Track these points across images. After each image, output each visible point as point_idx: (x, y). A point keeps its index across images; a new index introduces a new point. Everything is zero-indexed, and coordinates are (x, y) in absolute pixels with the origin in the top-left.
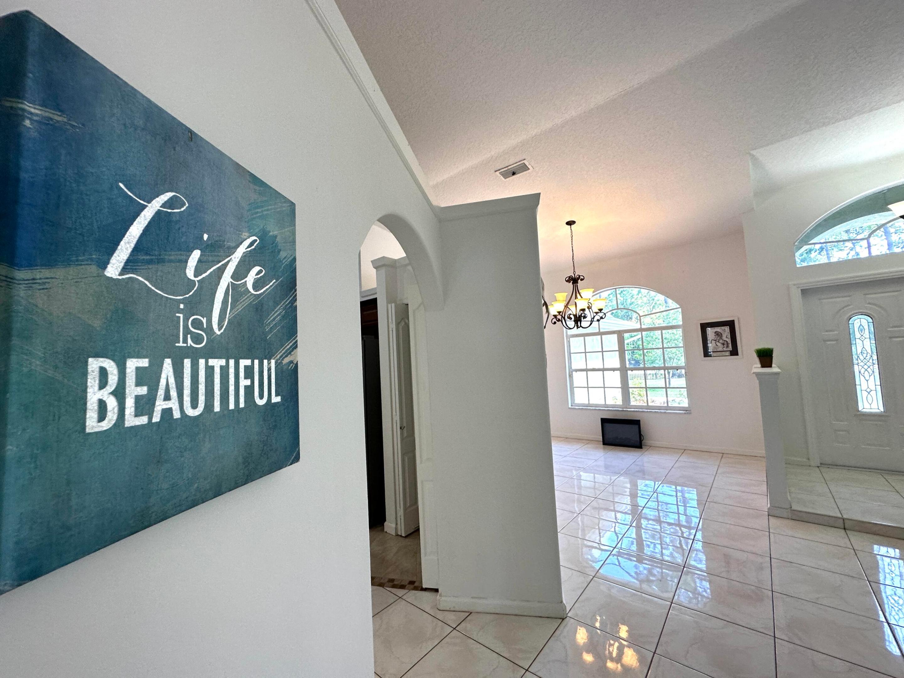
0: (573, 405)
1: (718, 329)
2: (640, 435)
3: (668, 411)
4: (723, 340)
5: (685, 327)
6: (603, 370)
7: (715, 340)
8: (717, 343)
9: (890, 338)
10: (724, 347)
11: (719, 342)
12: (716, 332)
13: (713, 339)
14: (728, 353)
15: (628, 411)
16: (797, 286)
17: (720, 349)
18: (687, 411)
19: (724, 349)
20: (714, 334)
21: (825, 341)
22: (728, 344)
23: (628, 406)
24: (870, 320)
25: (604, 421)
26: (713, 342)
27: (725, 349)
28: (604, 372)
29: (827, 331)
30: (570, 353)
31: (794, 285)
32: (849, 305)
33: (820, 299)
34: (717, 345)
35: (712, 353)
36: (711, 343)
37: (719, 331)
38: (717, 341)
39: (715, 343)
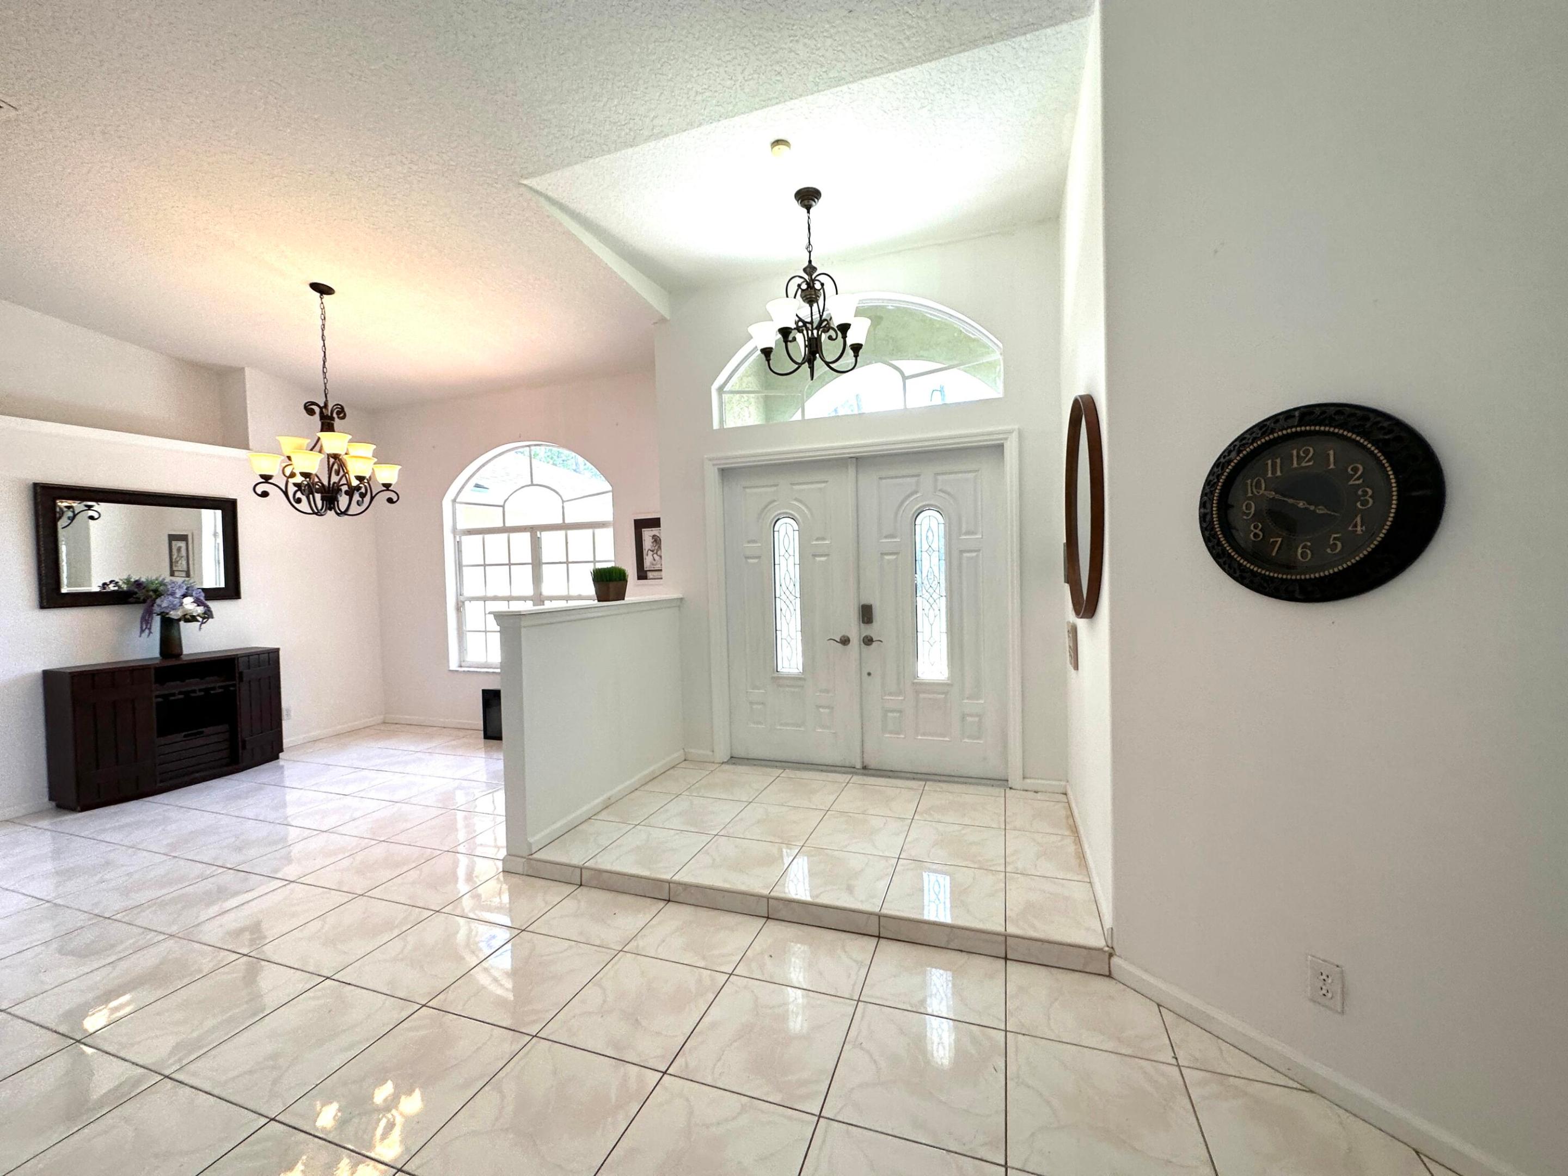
0: (463, 664)
1: (655, 531)
5: (615, 524)
6: (509, 599)
7: (652, 551)
8: (655, 556)
9: (814, 556)
11: (657, 553)
12: (654, 536)
13: (650, 547)
16: (715, 462)
17: (659, 566)
20: (651, 540)
21: (747, 558)
24: (796, 527)
25: (487, 695)
26: (650, 553)
28: (510, 603)
29: (749, 542)
30: (460, 566)
31: (710, 460)
32: (774, 501)
33: (745, 488)
34: (654, 560)
35: (648, 572)
36: (647, 555)
37: (658, 535)
38: (655, 551)
39: (653, 556)
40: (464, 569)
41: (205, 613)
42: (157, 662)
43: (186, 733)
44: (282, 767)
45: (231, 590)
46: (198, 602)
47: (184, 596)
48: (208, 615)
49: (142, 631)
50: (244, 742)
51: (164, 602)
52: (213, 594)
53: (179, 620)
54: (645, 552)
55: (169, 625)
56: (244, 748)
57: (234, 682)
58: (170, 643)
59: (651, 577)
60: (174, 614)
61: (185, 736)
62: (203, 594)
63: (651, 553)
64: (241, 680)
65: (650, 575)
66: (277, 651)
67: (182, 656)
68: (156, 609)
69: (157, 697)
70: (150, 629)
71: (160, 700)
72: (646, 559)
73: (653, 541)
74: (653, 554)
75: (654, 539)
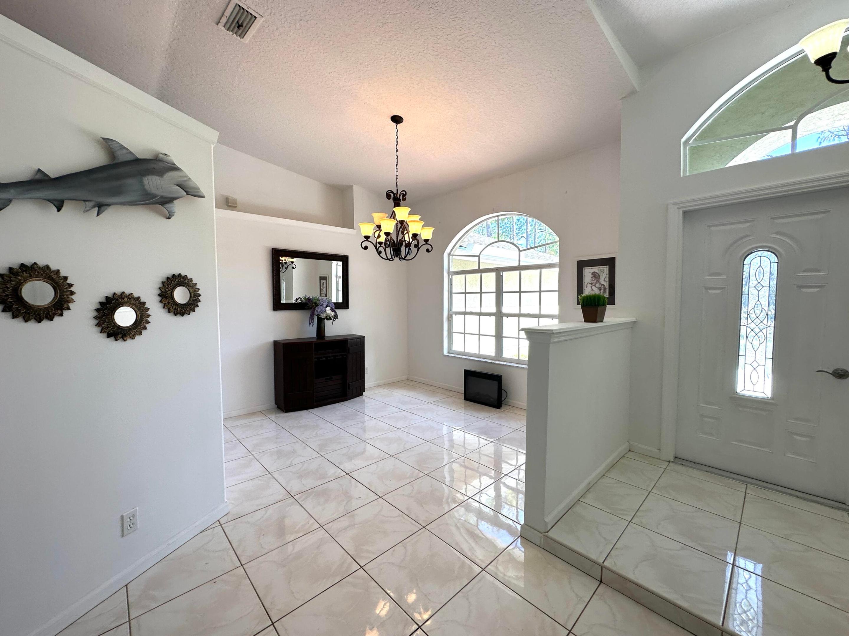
0: (450, 352)
1: (596, 269)
2: (500, 393)
4: (600, 284)
5: (561, 266)
6: (480, 314)
7: (591, 284)
8: (593, 287)
9: (799, 287)
11: (595, 286)
12: (593, 273)
13: (589, 281)
15: (497, 364)
16: (679, 206)
20: (591, 276)
21: (707, 289)
22: (605, 289)
23: (500, 359)
24: (774, 258)
25: (468, 374)
26: (589, 285)
28: (481, 317)
29: (712, 275)
30: (451, 293)
31: (674, 204)
32: (747, 236)
33: (710, 226)
36: (587, 285)
37: (597, 272)
38: (594, 284)
39: (591, 287)
40: (453, 295)
41: (335, 316)
42: (315, 340)
43: (326, 378)
44: (364, 401)
45: (345, 305)
46: (332, 310)
47: (327, 306)
48: (336, 317)
49: (310, 324)
50: (349, 385)
51: (318, 309)
52: (338, 306)
53: (324, 319)
54: (584, 285)
55: (320, 321)
56: (349, 388)
57: (345, 353)
58: (320, 330)
60: (323, 316)
61: (326, 379)
62: (334, 305)
63: (591, 285)
64: (349, 352)
66: (364, 337)
67: (325, 338)
68: (316, 313)
69: (315, 358)
70: (313, 323)
71: (316, 360)
72: (585, 290)
73: (592, 276)
74: (592, 286)
75: (593, 275)
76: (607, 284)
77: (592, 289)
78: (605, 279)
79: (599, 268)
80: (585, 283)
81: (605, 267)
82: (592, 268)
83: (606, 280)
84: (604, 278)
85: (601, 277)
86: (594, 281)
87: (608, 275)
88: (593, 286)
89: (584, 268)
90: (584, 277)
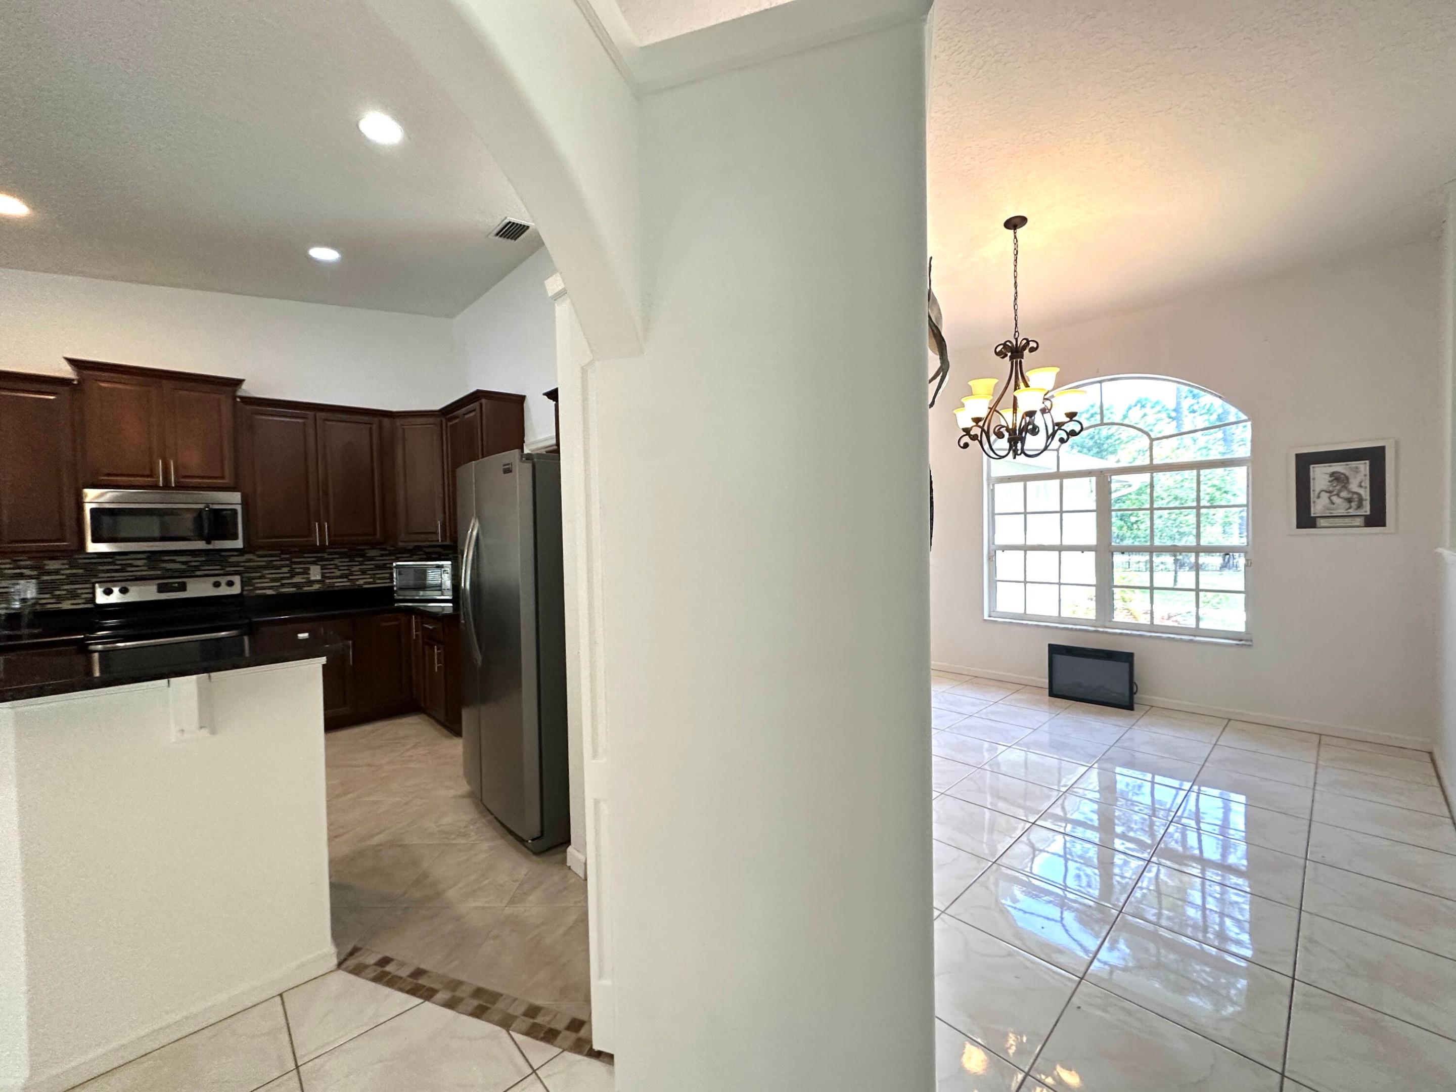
0: (993, 614)
1: (1339, 467)
2: (1132, 683)
3: (1198, 639)
4: (1350, 492)
5: (1256, 462)
6: (1060, 549)
7: (1330, 492)
8: (1334, 498)
10: (1350, 508)
11: (1338, 495)
12: (1333, 474)
13: (1325, 488)
14: (1359, 521)
15: (1107, 633)
17: (1341, 512)
18: (1242, 640)
19: (1349, 511)
20: (1327, 478)
22: (1361, 500)
23: (1107, 624)
25: (1054, 650)
26: (1325, 496)
27: (1352, 512)
28: (1063, 553)
30: (993, 514)
34: (1333, 503)
35: (1318, 520)
36: (1319, 497)
37: (1343, 471)
38: (1335, 493)
39: (1329, 498)
40: (996, 517)
54: (1313, 496)
59: (1323, 525)
63: (1328, 495)
65: (1322, 522)
72: (1314, 502)
73: (1331, 479)
74: (1331, 496)
75: (1333, 478)
76: (1366, 494)
77: (1331, 500)
78: (1361, 482)
79: (1347, 465)
80: (1314, 491)
81: (1360, 464)
82: (1330, 466)
83: (1363, 484)
84: (1358, 480)
85: (1351, 480)
86: (1335, 486)
87: (1368, 477)
88: (1335, 495)
89: (1312, 466)
90: (1312, 481)
